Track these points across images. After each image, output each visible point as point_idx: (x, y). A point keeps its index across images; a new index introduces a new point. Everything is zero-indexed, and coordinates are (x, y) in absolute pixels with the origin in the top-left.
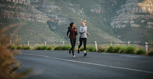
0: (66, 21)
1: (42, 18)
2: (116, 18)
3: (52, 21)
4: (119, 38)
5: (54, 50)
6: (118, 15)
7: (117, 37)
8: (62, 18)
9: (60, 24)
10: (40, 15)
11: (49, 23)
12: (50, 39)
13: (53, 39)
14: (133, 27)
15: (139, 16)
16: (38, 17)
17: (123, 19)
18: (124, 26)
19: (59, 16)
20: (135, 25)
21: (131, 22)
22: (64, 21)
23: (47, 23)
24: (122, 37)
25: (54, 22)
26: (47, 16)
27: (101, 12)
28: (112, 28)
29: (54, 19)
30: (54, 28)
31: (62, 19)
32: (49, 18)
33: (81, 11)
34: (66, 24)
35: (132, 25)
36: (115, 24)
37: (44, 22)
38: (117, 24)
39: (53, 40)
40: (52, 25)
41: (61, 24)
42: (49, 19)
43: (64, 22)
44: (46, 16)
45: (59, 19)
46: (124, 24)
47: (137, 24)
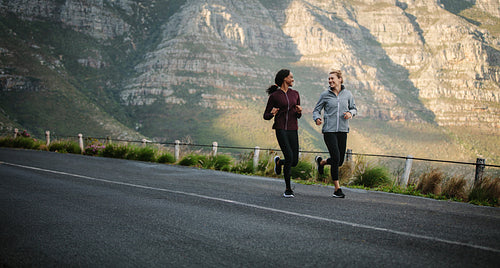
0: (23, 83)
2: (135, 82)
4: (139, 130)
6: (138, 76)
7: (132, 126)
8: (14, 76)
9: (9, 90)
14: (170, 103)
15: (184, 79)
17: (148, 84)
18: (150, 101)
19: (8, 71)
20: (176, 101)
21: (165, 91)
22: (18, 83)
24: (145, 127)
27: (102, 65)
28: (123, 106)
31: (13, 79)
33: (58, 62)
34: (23, 89)
35: (168, 100)
36: (130, 96)
38: (135, 97)
41: (11, 88)
43: (18, 86)
45: (8, 78)
46: (150, 95)
47: (178, 97)
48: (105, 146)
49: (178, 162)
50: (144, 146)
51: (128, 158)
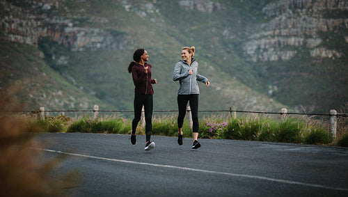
0: (101, 39)
1: (20, 29)
2: (264, 29)
3: (55, 39)
4: (274, 95)
5: (68, 132)
6: (268, 20)
7: (264, 90)
8: (86, 29)
9: (81, 50)
10: (15, 20)
11: (47, 45)
12: (47, 96)
13: (59, 97)
14: (318, 57)
15: (337, 22)
16: (7, 25)
17: (284, 32)
18: (288, 55)
19: (77, 23)
20: (324, 53)
21: (310, 41)
22: (93, 40)
23: (37, 46)
24: (282, 91)
25: (60, 42)
26: (39, 23)
27: (215, 8)
28: (250, 62)
29: (62, 30)
30: (62, 60)
31: (86, 34)
32: (45, 30)
33: (150, 6)
34: (101, 48)
35: (314, 53)
36: (259, 48)
37: (28, 41)
38: (265, 50)
39: (57, 101)
40: (55, 53)
41: (84, 47)
42: (44, 32)
43: (93, 43)
44: (34, 23)
45: (79, 32)
46: (288, 47)
47: (329, 47)
48: (226, 123)
49: (335, 142)
50: (285, 118)
51: (262, 139)
